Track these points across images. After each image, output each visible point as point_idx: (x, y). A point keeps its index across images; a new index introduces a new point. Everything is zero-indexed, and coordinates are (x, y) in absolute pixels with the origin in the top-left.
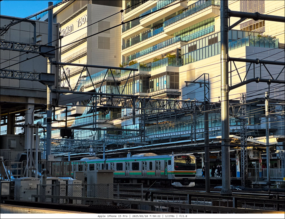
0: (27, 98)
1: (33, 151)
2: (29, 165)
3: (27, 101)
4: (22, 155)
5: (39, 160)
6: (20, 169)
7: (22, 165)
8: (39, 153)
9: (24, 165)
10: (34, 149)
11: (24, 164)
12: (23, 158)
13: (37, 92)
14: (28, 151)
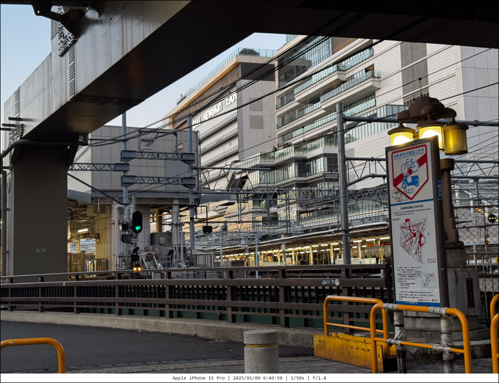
0: (172, 199)
1: (179, 246)
2: (176, 259)
3: (172, 202)
4: (170, 250)
5: (184, 253)
6: (168, 262)
7: (170, 258)
8: (184, 248)
9: (172, 259)
10: (180, 245)
11: (171, 257)
12: (171, 252)
13: (181, 194)
14: (174, 247)
